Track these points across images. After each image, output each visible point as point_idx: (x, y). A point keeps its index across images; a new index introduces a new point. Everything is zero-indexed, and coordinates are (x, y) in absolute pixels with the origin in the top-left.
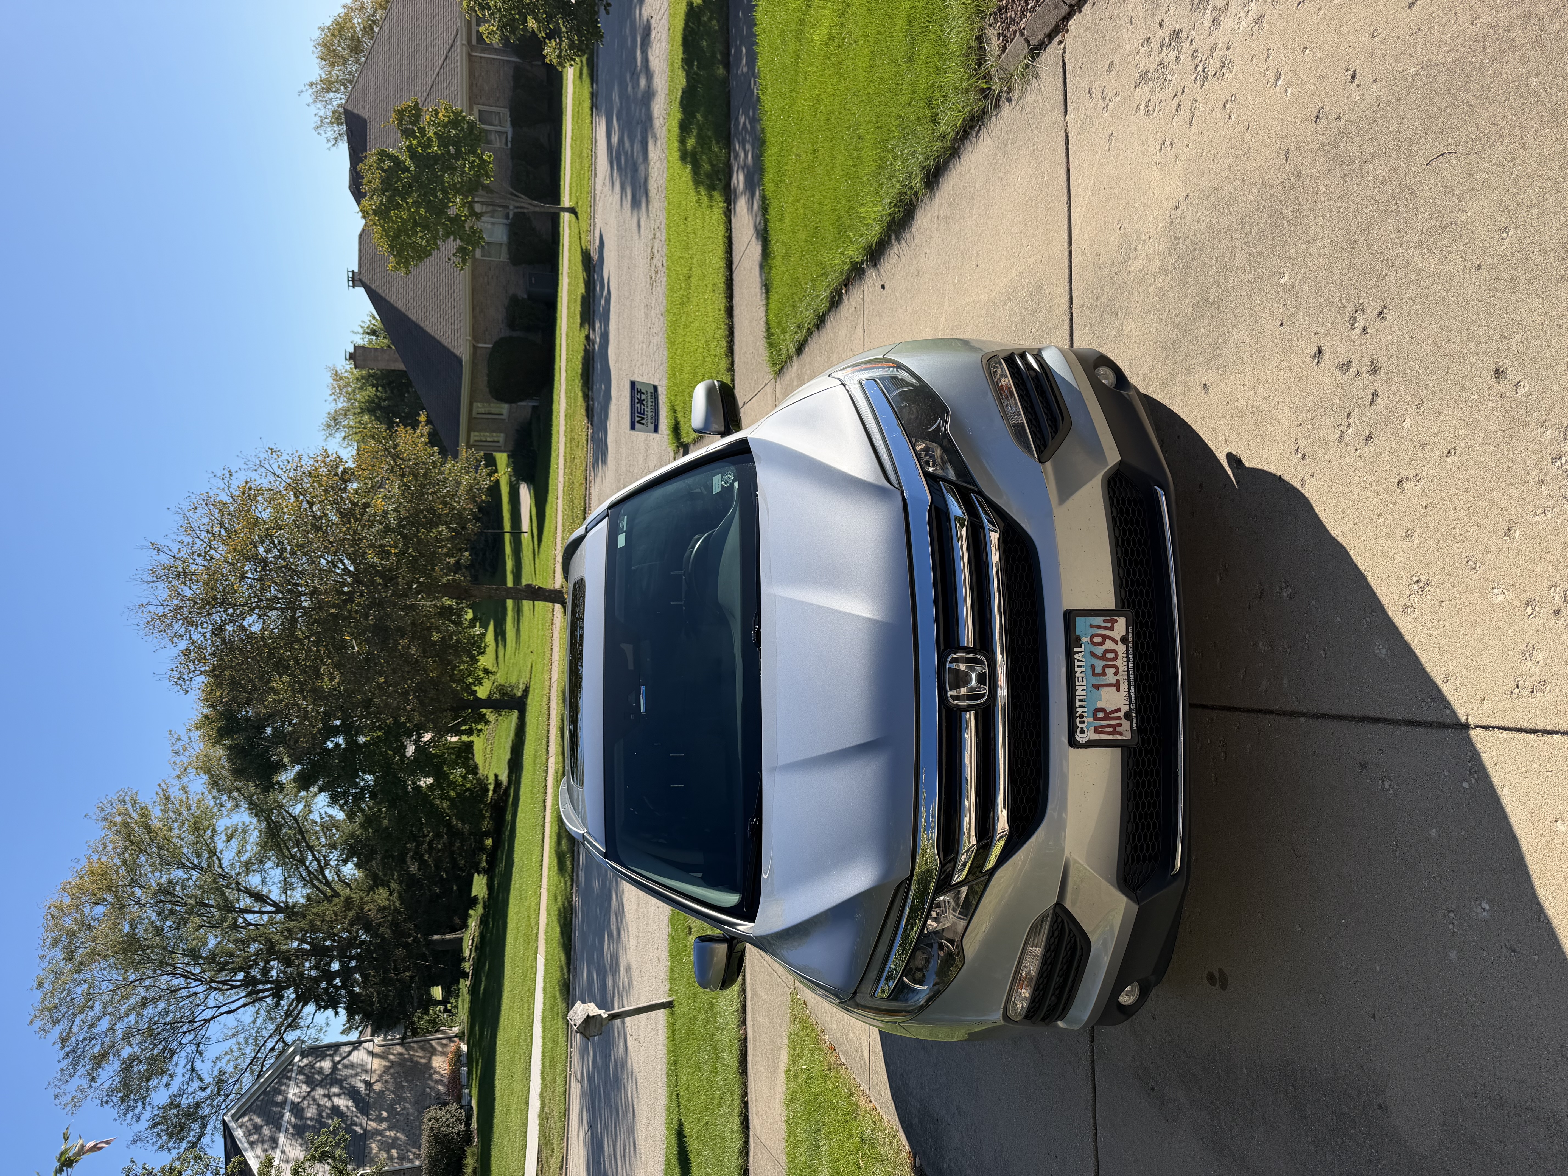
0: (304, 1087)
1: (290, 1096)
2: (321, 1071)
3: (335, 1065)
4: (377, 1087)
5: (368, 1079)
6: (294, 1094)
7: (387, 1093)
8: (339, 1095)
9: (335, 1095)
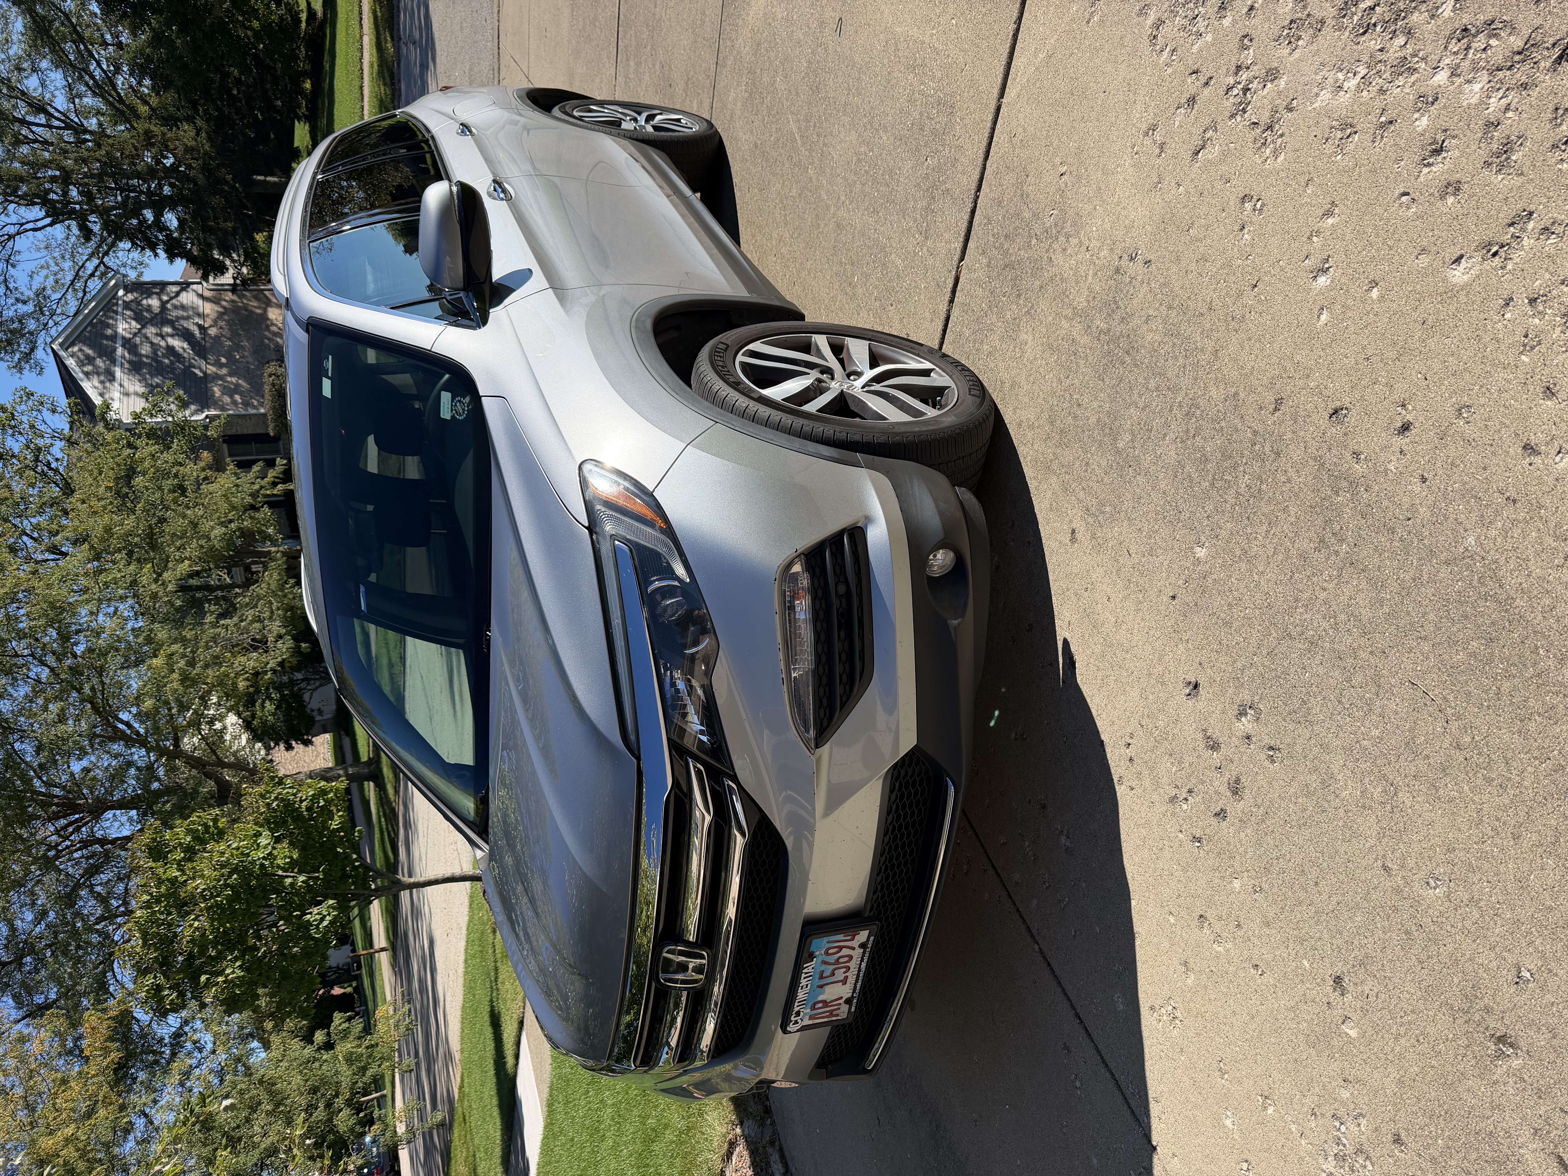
0: (134, 323)
1: (120, 330)
2: (149, 308)
3: (163, 304)
4: (213, 332)
5: (201, 322)
6: (124, 330)
7: (223, 339)
8: (172, 336)
9: (168, 335)
